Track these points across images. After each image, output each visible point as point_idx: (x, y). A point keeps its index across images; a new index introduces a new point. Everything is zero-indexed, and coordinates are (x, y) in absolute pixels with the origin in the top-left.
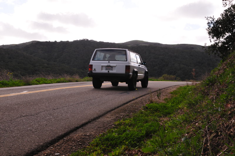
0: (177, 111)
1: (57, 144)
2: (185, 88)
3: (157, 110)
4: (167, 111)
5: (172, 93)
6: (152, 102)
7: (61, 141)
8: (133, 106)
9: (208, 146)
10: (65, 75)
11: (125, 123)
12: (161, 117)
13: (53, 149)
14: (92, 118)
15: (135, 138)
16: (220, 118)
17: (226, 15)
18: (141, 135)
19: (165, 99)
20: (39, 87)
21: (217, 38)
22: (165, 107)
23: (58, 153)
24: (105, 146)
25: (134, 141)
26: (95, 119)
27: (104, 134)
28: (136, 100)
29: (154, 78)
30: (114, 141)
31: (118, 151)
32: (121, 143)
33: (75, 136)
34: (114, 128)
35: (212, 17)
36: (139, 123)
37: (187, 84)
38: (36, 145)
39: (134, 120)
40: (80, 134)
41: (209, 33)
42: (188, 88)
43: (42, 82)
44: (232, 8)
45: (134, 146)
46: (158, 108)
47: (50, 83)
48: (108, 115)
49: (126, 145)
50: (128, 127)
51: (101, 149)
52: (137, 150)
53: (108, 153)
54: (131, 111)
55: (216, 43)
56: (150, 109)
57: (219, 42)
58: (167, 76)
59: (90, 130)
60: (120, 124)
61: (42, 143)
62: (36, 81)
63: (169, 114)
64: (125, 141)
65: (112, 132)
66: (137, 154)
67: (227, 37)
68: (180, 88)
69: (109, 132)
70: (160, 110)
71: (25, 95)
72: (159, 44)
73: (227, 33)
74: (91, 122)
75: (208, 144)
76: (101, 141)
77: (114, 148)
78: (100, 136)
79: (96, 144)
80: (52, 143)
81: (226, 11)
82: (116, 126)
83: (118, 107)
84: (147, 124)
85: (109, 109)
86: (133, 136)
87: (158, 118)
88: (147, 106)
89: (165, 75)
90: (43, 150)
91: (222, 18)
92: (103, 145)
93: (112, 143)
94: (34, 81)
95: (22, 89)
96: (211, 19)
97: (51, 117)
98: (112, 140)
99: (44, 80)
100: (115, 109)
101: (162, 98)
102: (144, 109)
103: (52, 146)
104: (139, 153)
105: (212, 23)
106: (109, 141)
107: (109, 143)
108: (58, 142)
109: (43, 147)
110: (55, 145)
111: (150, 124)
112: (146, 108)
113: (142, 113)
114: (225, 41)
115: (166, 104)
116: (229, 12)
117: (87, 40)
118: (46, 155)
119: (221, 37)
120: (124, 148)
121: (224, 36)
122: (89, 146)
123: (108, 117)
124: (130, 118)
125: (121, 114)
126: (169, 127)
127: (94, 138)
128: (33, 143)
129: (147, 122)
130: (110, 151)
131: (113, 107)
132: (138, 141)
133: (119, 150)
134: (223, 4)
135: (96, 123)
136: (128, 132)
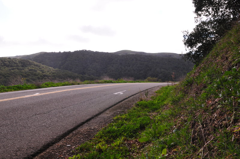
0: (163, 107)
1: (68, 137)
2: (167, 88)
3: (146, 106)
4: (154, 107)
5: (157, 93)
6: (141, 100)
7: (71, 134)
8: (126, 104)
9: (195, 136)
10: (68, 79)
11: (122, 118)
12: (150, 112)
13: (65, 141)
14: (95, 114)
15: (132, 131)
16: (203, 113)
17: (198, 29)
18: (136, 127)
19: (151, 97)
20: (49, 90)
21: (191, 48)
22: (152, 104)
23: (70, 144)
24: (108, 137)
25: (131, 133)
26: (97, 115)
27: (105, 128)
28: (129, 99)
29: (140, 80)
30: (115, 133)
31: (119, 142)
32: (121, 135)
33: (82, 130)
34: (113, 122)
35: (187, 31)
36: (133, 117)
37: (168, 85)
38: (50, 138)
39: (129, 115)
40: (86, 128)
41: (185, 44)
42: (169, 88)
43: (50, 85)
44: (202, 24)
45: (131, 137)
46: (147, 105)
47: (56, 86)
48: (108, 112)
49: (124, 136)
50: (124, 121)
51: (104, 140)
52: (134, 140)
53: (110, 143)
54: (126, 108)
55: (190, 51)
56: (141, 105)
57: (192, 51)
58: (151, 78)
59: (93, 125)
60: (118, 119)
61: (55, 137)
62: (46, 84)
63: (157, 109)
64: (123, 133)
65: (112, 125)
66: (135, 143)
67: (199, 46)
68: (163, 88)
69: (110, 126)
70: (149, 107)
71: (37, 96)
72: (144, 53)
73: (199, 43)
74: (93, 118)
75: (196, 135)
76: (104, 133)
77: (115, 139)
78: (103, 130)
79: (100, 136)
80: (64, 136)
81: (197, 26)
82: (115, 121)
83: (115, 105)
84: (140, 118)
85: (107, 107)
86: (130, 129)
87: (148, 113)
88: (138, 103)
89: (149, 78)
90: (57, 143)
91: (194, 32)
92: (105, 137)
93: (114, 135)
94: (44, 84)
95: (34, 91)
96: (186, 33)
97: (61, 114)
98: (113, 132)
99: (52, 83)
100: (112, 106)
101: (149, 96)
102: (136, 106)
103: (64, 138)
104: (136, 143)
105: (186, 35)
106: (110, 133)
107: (111, 135)
108: (68, 135)
109: (57, 140)
110: (66, 138)
111: (142, 118)
112: (138, 105)
113: (135, 109)
114: (197, 50)
115: (153, 102)
116: (200, 27)
117: (86, 50)
118: (59, 146)
119: (194, 47)
120: (124, 139)
121: (197, 46)
122: (94, 138)
123: (107, 114)
124: (125, 113)
125: (118, 110)
126: (158, 120)
127: (98, 131)
128: (48, 137)
129: (139, 117)
130: (112, 142)
131: (111, 105)
132: (134, 133)
133: (119, 140)
134: (195, 21)
135: (98, 119)
136: (125, 125)
